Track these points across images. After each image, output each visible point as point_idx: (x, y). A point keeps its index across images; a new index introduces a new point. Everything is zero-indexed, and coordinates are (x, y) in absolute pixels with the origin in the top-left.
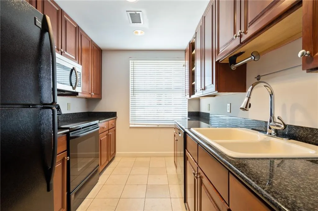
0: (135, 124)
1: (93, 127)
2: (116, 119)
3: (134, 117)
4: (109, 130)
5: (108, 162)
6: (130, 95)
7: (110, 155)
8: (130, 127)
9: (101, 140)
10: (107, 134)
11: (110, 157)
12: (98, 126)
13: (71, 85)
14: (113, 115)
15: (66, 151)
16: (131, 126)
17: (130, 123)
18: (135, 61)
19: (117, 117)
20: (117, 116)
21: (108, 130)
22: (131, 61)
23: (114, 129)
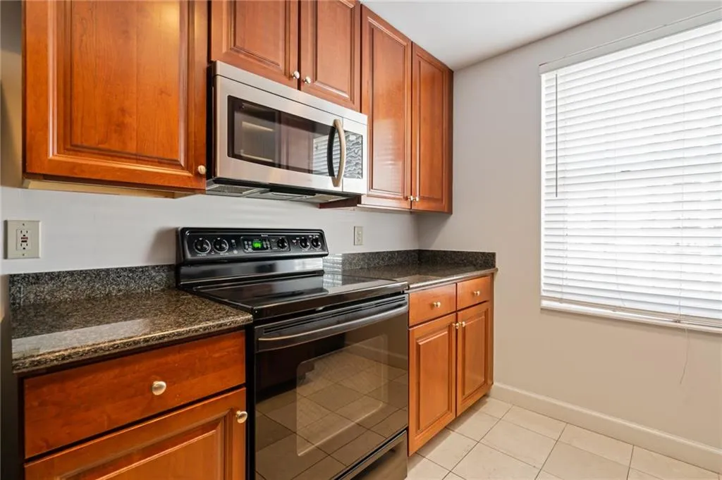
0: (561, 300)
1: (377, 305)
2: (492, 275)
3: (560, 275)
4: (459, 313)
5: (451, 417)
6: (544, 197)
7: (463, 393)
8: (542, 309)
9: (418, 347)
10: (450, 327)
11: (464, 400)
12: (403, 299)
13: (331, 173)
14: (485, 262)
15: (244, 389)
16: (545, 303)
17: (544, 294)
18: (561, 72)
19: (497, 270)
20: (497, 266)
21: (456, 311)
22: (544, 77)
23: (484, 306)
